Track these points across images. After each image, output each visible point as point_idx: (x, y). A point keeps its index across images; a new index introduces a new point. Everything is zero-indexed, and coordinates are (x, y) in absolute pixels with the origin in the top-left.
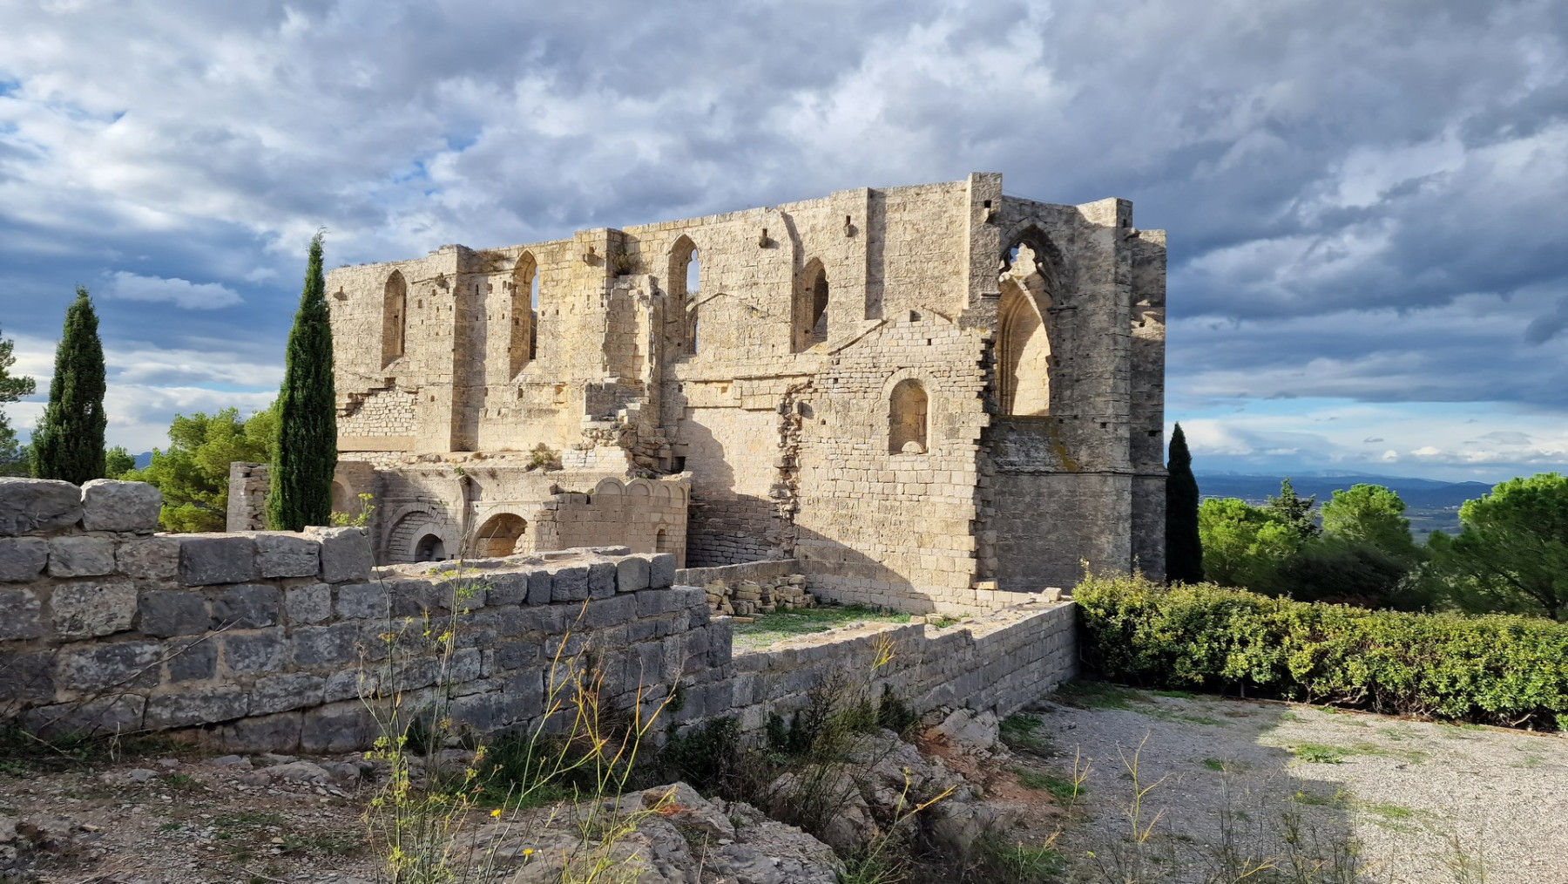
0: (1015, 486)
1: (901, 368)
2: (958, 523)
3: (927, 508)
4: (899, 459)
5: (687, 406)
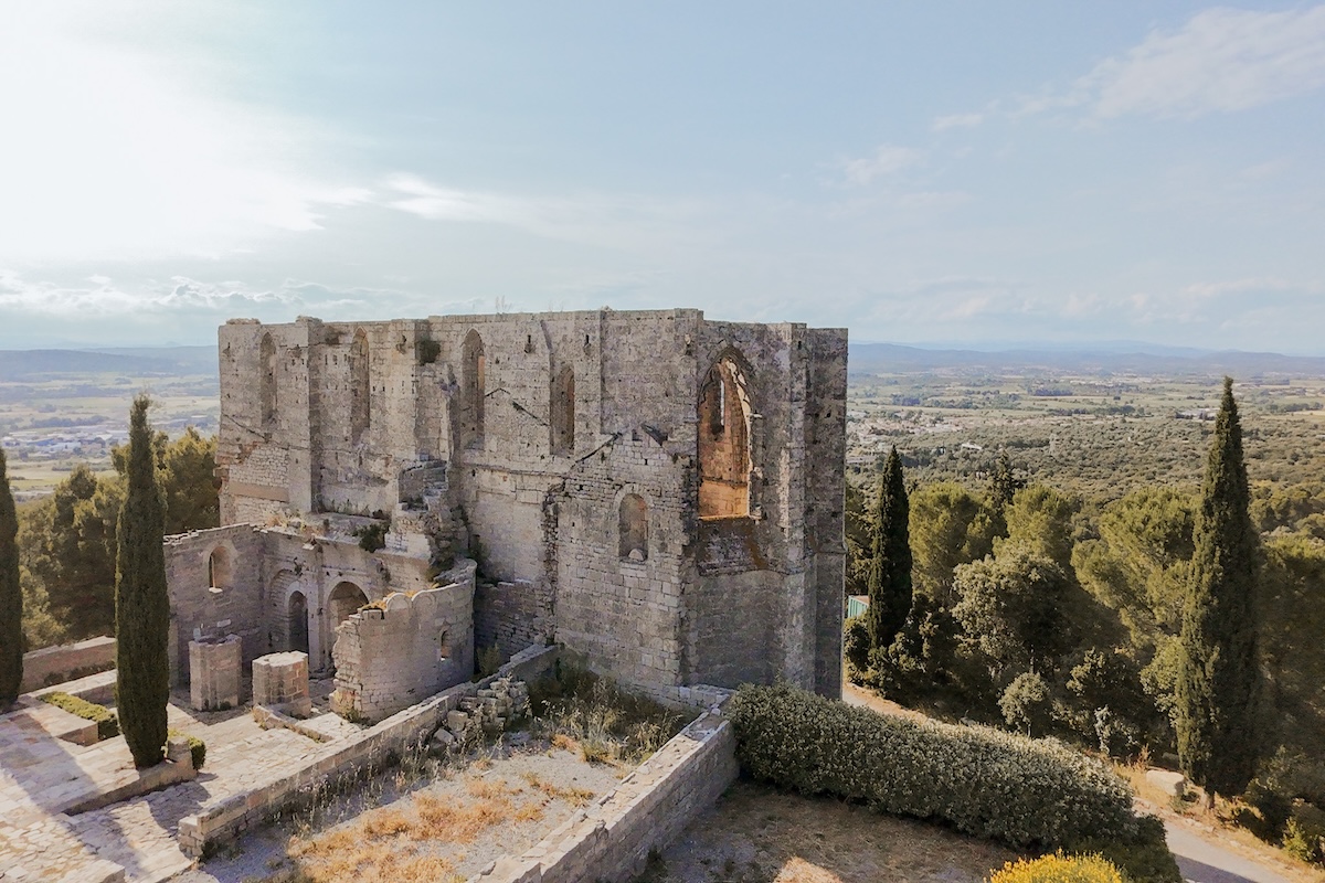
0: (716, 585)
1: (626, 483)
2: (667, 629)
3: (646, 612)
4: (627, 565)
5: (479, 490)
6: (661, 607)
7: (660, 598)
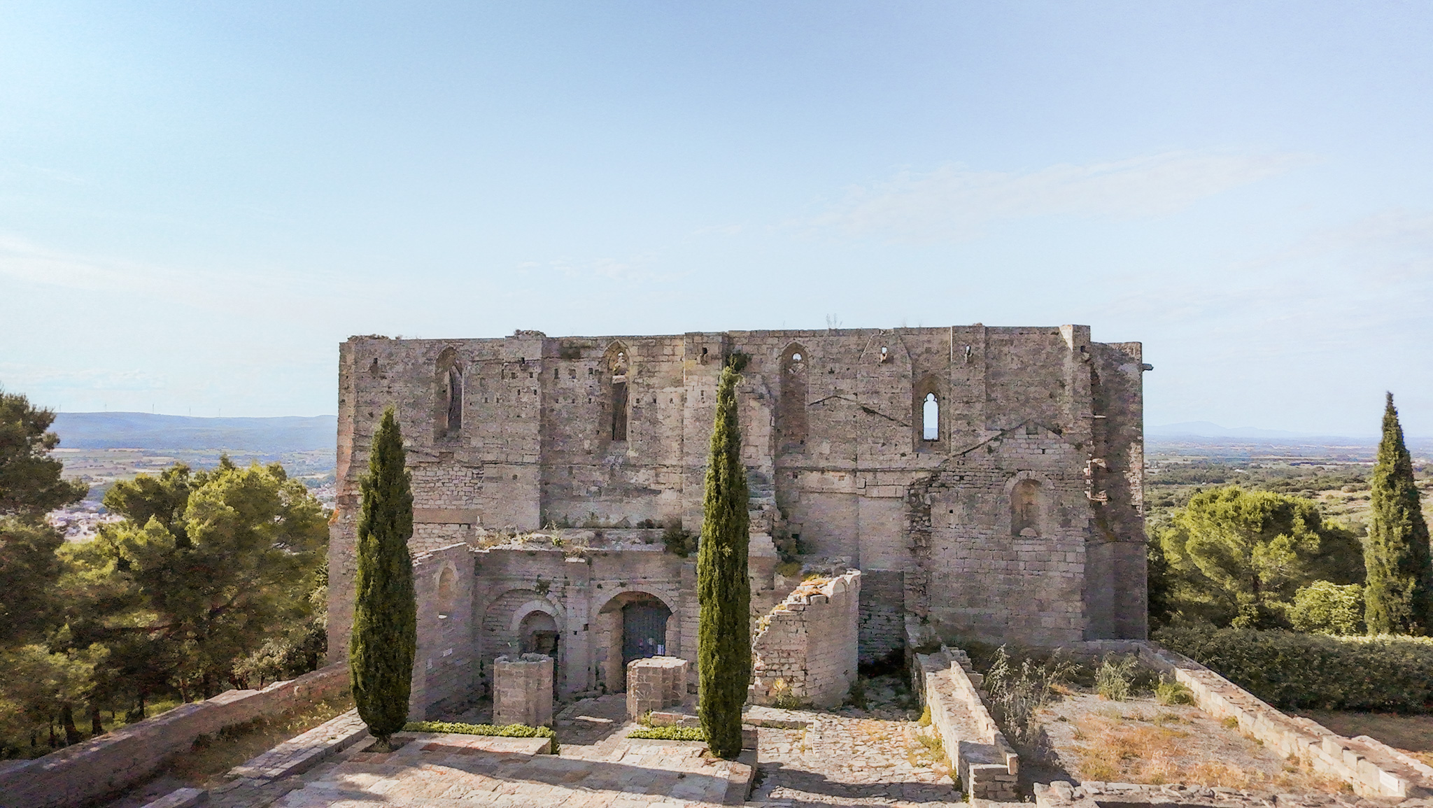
1: (1019, 471)
2: (1073, 592)
3: (1046, 580)
4: (1021, 542)
5: (803, 490)
6: (1064, 574)
7: (1063, 566)
